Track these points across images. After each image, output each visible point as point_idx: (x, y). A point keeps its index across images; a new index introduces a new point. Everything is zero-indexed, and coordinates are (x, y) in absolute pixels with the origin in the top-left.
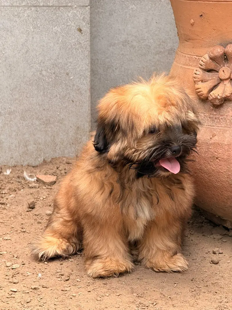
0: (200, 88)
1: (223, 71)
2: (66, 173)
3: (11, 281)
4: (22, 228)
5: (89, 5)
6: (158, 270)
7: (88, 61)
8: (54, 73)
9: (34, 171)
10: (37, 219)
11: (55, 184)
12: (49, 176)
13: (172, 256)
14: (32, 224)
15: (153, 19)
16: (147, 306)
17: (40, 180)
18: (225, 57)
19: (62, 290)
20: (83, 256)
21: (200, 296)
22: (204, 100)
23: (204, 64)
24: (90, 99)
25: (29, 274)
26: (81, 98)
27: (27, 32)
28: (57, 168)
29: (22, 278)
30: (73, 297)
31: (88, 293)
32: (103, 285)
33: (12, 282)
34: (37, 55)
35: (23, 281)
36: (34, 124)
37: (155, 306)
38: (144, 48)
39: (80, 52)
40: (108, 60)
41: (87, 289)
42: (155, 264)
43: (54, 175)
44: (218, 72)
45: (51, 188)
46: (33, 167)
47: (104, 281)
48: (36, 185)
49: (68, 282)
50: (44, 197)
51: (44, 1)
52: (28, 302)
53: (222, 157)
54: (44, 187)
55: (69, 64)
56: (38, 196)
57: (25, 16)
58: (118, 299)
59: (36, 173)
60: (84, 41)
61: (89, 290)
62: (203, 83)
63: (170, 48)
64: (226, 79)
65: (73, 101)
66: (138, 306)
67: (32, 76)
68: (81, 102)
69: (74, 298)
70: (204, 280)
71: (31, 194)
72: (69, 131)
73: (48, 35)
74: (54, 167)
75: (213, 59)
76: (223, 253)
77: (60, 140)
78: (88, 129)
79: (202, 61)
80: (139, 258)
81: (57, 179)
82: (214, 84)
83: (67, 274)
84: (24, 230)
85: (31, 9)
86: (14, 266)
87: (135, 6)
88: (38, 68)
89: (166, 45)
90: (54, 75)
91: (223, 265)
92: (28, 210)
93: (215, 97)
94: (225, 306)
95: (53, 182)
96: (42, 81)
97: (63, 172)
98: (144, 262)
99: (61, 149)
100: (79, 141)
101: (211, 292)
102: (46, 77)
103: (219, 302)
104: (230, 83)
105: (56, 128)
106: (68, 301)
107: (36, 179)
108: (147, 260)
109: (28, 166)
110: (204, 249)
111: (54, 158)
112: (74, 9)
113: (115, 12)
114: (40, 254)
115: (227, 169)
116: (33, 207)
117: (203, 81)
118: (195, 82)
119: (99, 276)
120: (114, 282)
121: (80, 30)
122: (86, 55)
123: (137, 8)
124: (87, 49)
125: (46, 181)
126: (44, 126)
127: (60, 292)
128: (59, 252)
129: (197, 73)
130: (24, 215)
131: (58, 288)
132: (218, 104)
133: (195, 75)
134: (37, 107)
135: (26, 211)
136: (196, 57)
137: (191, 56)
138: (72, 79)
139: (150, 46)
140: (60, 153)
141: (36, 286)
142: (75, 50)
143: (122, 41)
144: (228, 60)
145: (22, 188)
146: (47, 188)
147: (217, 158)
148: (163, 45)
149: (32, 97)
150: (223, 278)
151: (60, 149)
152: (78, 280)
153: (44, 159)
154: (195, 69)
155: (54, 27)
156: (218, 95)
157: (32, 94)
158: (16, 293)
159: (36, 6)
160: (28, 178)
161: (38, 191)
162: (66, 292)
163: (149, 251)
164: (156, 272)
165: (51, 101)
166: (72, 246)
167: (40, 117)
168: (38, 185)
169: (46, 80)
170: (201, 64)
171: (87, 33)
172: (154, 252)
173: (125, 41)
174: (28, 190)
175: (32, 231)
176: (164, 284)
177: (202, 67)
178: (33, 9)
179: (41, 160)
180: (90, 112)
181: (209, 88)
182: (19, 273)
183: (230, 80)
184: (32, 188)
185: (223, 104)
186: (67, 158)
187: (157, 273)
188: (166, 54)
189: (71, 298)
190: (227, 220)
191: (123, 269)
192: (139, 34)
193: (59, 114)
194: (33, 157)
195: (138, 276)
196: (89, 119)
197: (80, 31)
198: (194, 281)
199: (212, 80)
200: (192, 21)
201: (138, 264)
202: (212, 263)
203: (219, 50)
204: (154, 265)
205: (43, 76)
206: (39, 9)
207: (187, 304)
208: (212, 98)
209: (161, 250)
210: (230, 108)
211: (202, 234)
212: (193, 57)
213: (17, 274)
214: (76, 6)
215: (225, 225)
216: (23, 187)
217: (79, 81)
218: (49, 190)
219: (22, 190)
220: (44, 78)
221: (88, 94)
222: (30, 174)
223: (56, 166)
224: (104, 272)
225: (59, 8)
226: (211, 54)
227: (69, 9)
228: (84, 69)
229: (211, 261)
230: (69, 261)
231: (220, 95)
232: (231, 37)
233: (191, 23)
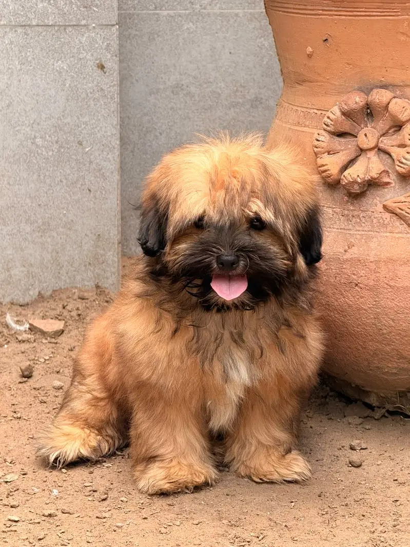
0: (326, 165)
1: (366, 135)
2: (79, 315)
3: (7, 504)
4: (15, 412)
5: (117, 24)
6: (261, 479)
7: (115, 120)
8: (57, 142)
9: (23, 312)
10: (39, 395)
11: (62, 335)
12: (51, 321)
13: (283, 456)
14: (31, 404)
15: (224, 46)
16: (249, 542)
17: (36, 328)
18: (369, 110)
19: (97, 517)
20: (127, 457)
21: (338, 522)
22: (333, 185)
23: (332, 123)
24: (119, 186)
25: (36, 490)
26: (103, 184)
27: (10, 71)
28: (64, 308)
29: (26, 498)
30: (117, 528)
31: (143, 520)
32: (167, 507)
33: (8, 506)
34: (27, 110)
35: (27, 502)
36: (21, 230)
37: (262, 541)
38: (210, 97)
39: (101, 105)
40: (147, 118)
41: (140, 514)
42: (254, 470)
43: (60, 320)
44: (356, 137)
45: (56, 341)
46: (21, 306)
47: (170, 500)
48: (29, 336)
49: (106, 503)
50: (47, 358)
51: (38, 17)
52: (40, 539)
53: (366, 282)
54: (44, 341)
55: (83, 126)
56: (35, 357)
57: (5, 43)
58: (197, 531)
59: (26, 316)
60: (108, 86)
61: (145, 516)
62: (331, 156)
63: (254, 96)
64: (371, 149)
65: (90, 190)
66: (233, 541)
67: (18, 147)
68: (104, 193)
69: (120, 530)
70: (340, 494)
71: (23, 353)
72: (83, 243)
73: (46, 75)
74: (57, 305)
75: (346, 114)
76: (368, 447)
77: (67, 258)
78: (116, 239)
79: (328, 118)
80: (226, 460)
81: (66, 326)
82: (349, 158)
83: (102, 489)
84: (19, 415)
85: (16, 31)
86: (9, 478)
87: (193, 24)
88: (29, 132)
89: (247, 91)
90: (56, 146)
91: (369, 469)
92: (22, 381)
93: (352, 180)
94: (382, 539)
95: (59, 332)
96: (36, 155)
97: (74, 313)
98: (235, 466)
99: (69, 274)
100: (101, 260)
101: (354, 515)
102: (43, 149)
103: (371, 531)
104: (377, 156)
105: (61, 238)
106: (110, 536)
107: (28, 326)
108: (240, 462)
109: (12, 304)
110: (334, 442)
111: (57, 291)
112: (90, 30)
113: (158, 36)
114: (51, 456)
115: (374, 303)
116: (30, 375)
117: (331, 152)
118: (316, 154)
119: (160, 492)
120: (187, 501)
121: (102, 67)
122: (112, 109)
123: (196, 27)
124: (115, 99)
125: (47, 330)
126: (40, 234)
127: (95, 521)
128: (85, 452)
129: (320, 139)
130: (15, 389)
131: (90, 514)
132: (358, 191)
133: (316, 143)
134: (28, 201)
135: (18, 382)
136: (316, 111)
137: (307, 110)
138: (88, 151)
139: (219, 94)
140: (68, 281)
141: (52, 512)
142: (94, 100)
143: (170, 85)
144: (372, 116)
145: (5, 342)
146: (49, 342)
147: (357, 285)
148: (241, 92)
149: (18, 184)
150: (372, 491)
151: (67, 273)
152: (122, 499)
153: (39, 292)
154: (316, 131)
155: (57, 63)
156: (358, 176)
157: (18, 179)
158: (18, 524)
159: (25, 26)
160: (13, 325)
161: (34, 347)
162: (104, 520)
163: (243, 446)
165: (52, 191)
166: (107, 441)
167: (32, 219)
168: (33, 336)
169: (42, 154)
170: (326, 123)
171: (114, 71)
172: (253, 448)
173: (177, 86)
174: (18, 345)
175: (32, 417)
176: (273, 503)
177: (328, 129)
178: (20, 30)
179: (34, 293)
180: (119, 209)
181: (341, 165)
182: (18, 489)
183: (376, 150)
184: (24, 341)
185: (366, 191)
186: (80, 290)
187: (258, 486)
188: (248, 106)
189: (115, 531)
190: (370, 391)
191: (200, 480)
192: (200, 73)
193: (65, 212)
194: (20, 288)
195: (226, 491)
196: (118, 221)
197: (102, 69)
198: (323, 496)
199: (346, 150)
200: (309, 49)
201: (223, 471)
202: (350, 465)
203: (358, 99)
204: (252, 471)
205: (37, 146)
206: (29, 32)
207: (316, 537)
208: (347, 182)
209: (264, 445)
210: (378, 198)
211: (327, 417)
212: (312, 111)
213: (15, 491)
214: (94, 25)
215: (367, 401)
216: (7, 341)
217: (100, 155)
218: (54, 345)
219: (6, 346)
220: (39, 151)
221: (116, 177)
222: (16, 319)
223: (62, 304)
224: (169, 485)
225: (65, 29)
226: (344, 106)
227: (82, 30)
228: (109, 134)
229: (348, 462)
230: (104, 466)
231: (362, 176)
232: (379, 76)
233: (308, 53)
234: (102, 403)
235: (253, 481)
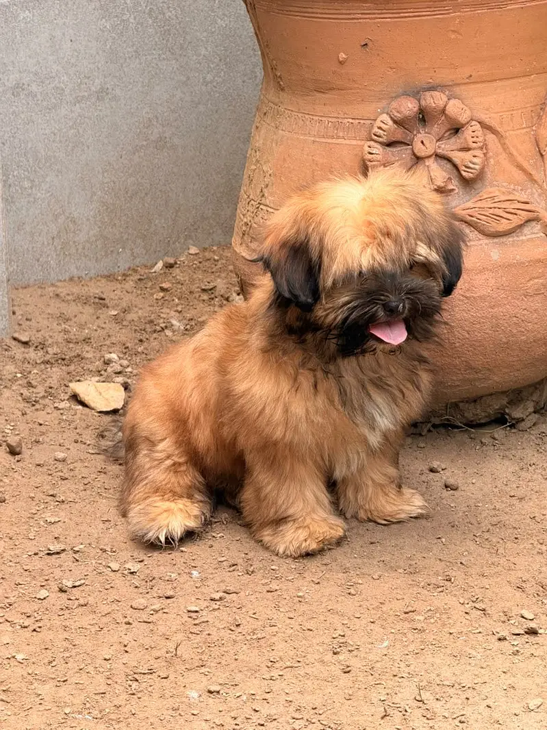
1: (422, 142)
6: (387, 521)
13: (400, 492)
18: (421, 116)
19: (268, 591)
23: (385, 133)
44: (411, 145)
47: (321, 560)
61: (316, 581)
64: (430, 157)
69: (306, 600)
75: (399, 122)
76: (447, 467)
79: (379, 128)
83: (241, 561)
92: (19, 459)
104: (436, 163)
108: (359, 507)
123: (33, 15)
129: (374, 152)
133: (370, 157)
136: (351, 121)
137: (337, 120)
144: (425, 121)
162: (279, 593)
164: (385, 525)
170: (377, 134)
173: (17, 86)
177: (380, 139)
182: (154, 578)
183: (435, 157)
187: (387, 528)
192: (41, 68)
199: (400, 160)
200: (342, 56)
202: (449, 489)
203: (410, 105)
204: (376, 513)
212: (345, 121)
213: (152, 580)
226: (396, 114)
229: (443, 486)
232: (425, 78)
233: (341, 59)
234: (183, 468)
235: (379, 524)
